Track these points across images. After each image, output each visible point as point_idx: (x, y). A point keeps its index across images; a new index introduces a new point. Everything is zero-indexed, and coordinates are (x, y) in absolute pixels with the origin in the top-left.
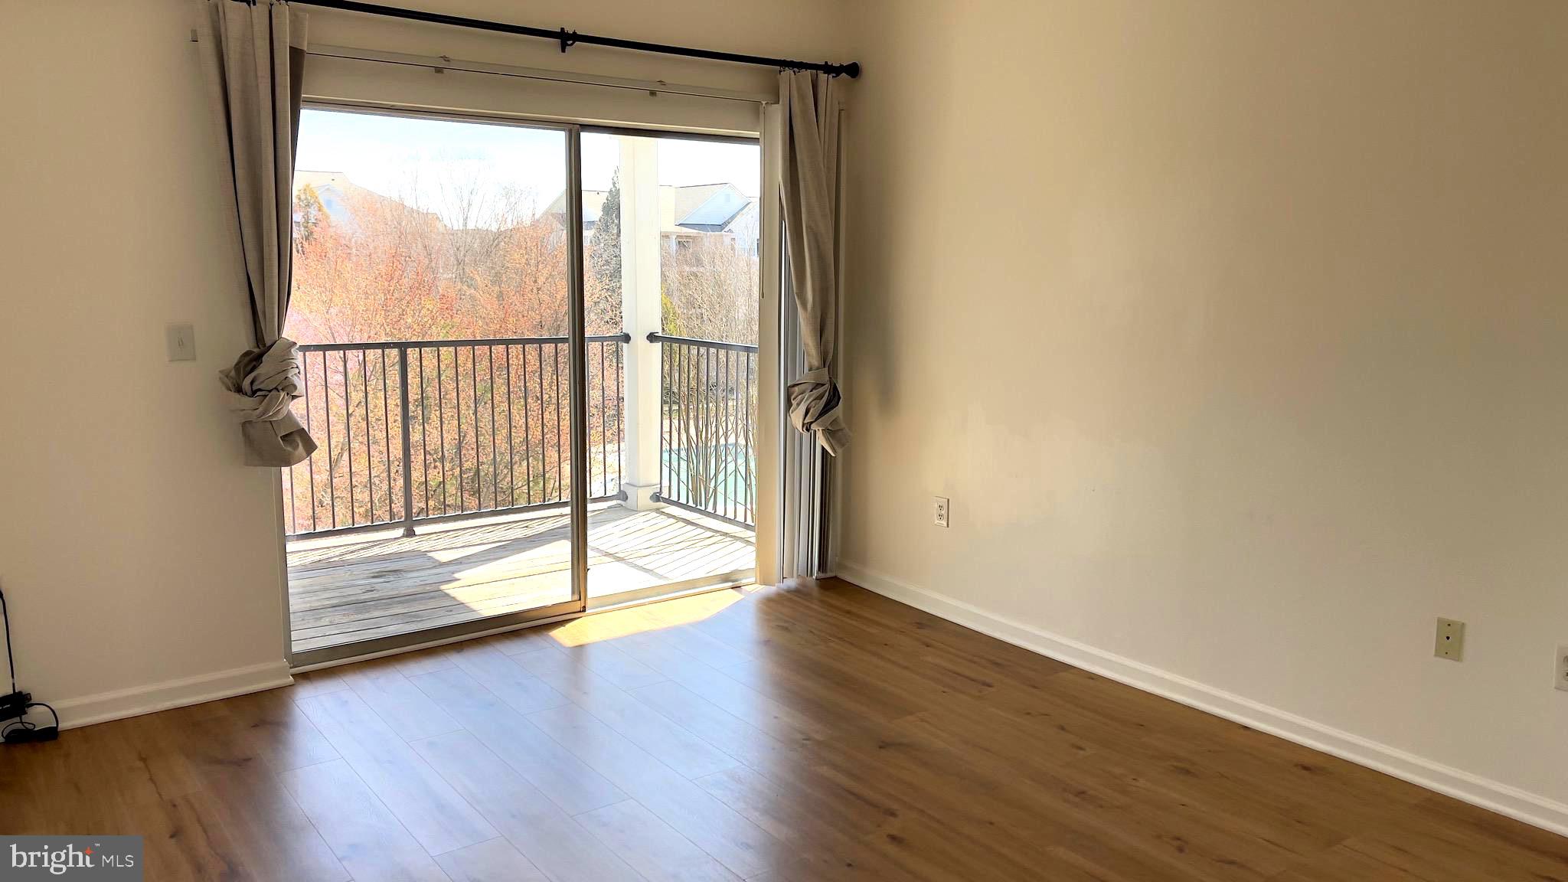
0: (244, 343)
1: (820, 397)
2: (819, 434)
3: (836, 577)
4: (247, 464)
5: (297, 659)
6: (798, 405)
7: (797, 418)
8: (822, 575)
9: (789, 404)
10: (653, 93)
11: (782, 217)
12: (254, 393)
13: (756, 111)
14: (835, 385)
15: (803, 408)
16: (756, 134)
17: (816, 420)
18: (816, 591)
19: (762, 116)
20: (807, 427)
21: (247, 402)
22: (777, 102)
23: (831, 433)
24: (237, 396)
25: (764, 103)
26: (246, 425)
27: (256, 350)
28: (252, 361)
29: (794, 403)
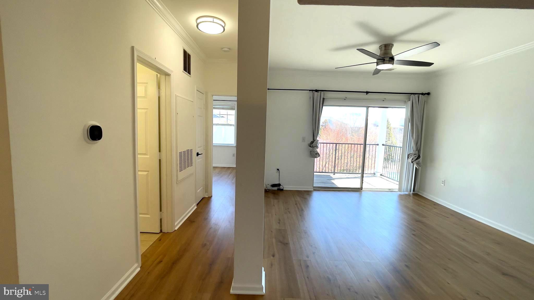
0: (312, 140)
1: (416, 157)
2: (415, 164)
3: (417, 194)
4: (310, 157)
5: (314, 187)
6: (410, 158)
7: (410, 160)
8: (413, 192)
9: (408, 158)
10: (383, 101)
11: (409, 122)
12: (312, 147)
13: (405, 102)
14: (419, 155)
15: (412, 158)
16: (405, 107)
17: (415, 161)
18: (412, 195)
19: (406, 104)
20: (412, 162)
21: (311, 148)
22: (410, 101)
23: (418, 164)
24: (310, 147)
25: (407, 101)
26: (311, 151)
27: (313, 141)
28: (312, 142)
29: (409, 157)
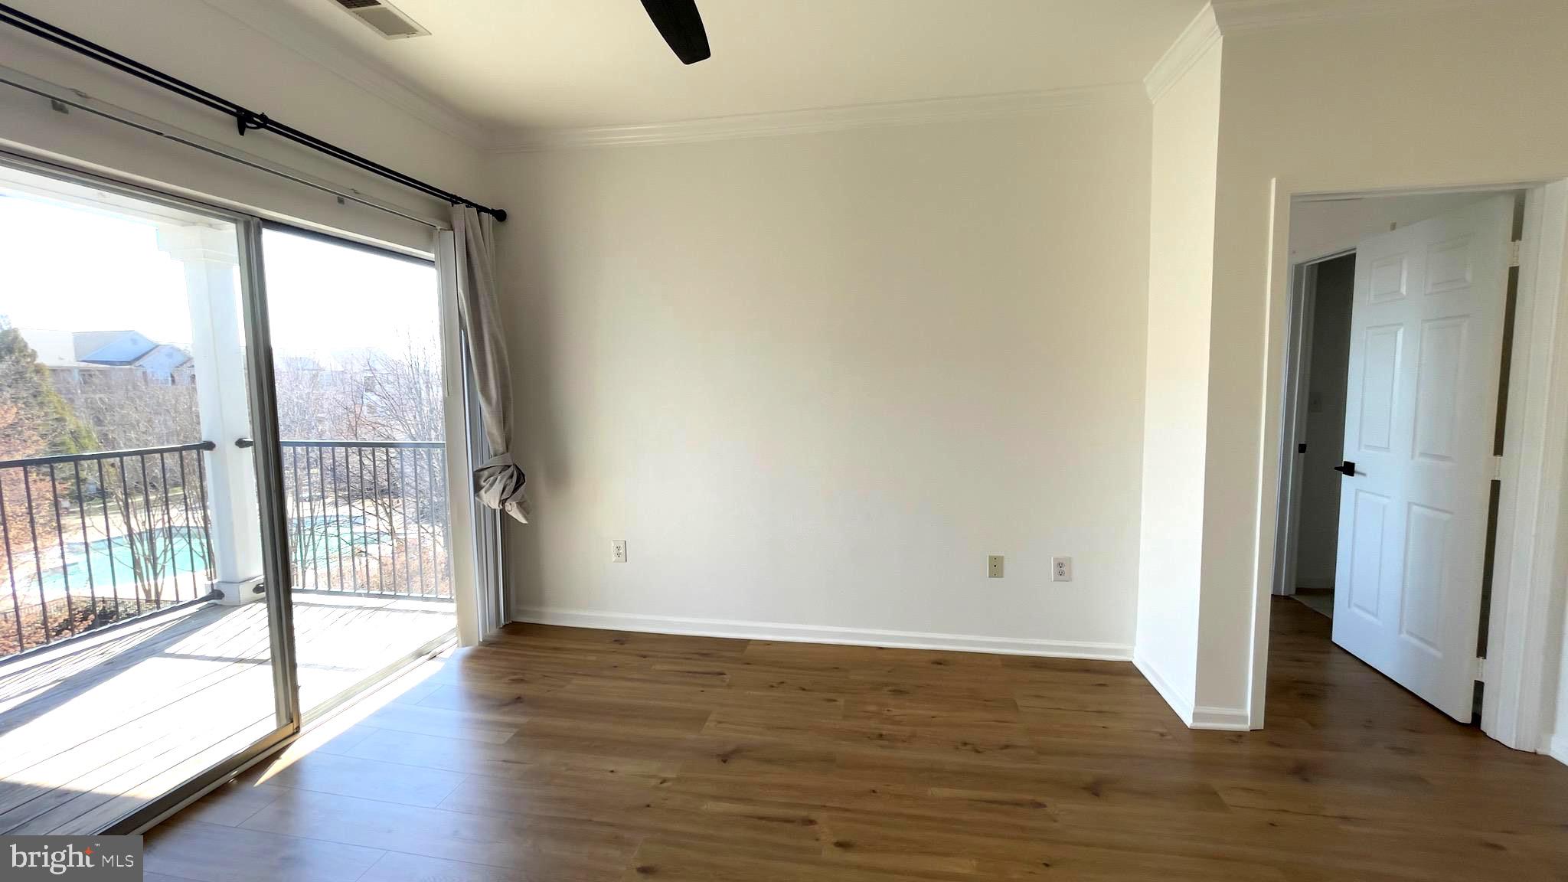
1: (511, 477)
3: (513, 621)
7: (492, 496)
10: (341, 200)
13: (430, 236)
14: (519, 467)
16: (431, 256)
17: (510, 496)
19: (436, 239)
20: (503, 503)
22: (452, 229)
23: (520, 505)
25: (439, 228)
29: (484, 485)
